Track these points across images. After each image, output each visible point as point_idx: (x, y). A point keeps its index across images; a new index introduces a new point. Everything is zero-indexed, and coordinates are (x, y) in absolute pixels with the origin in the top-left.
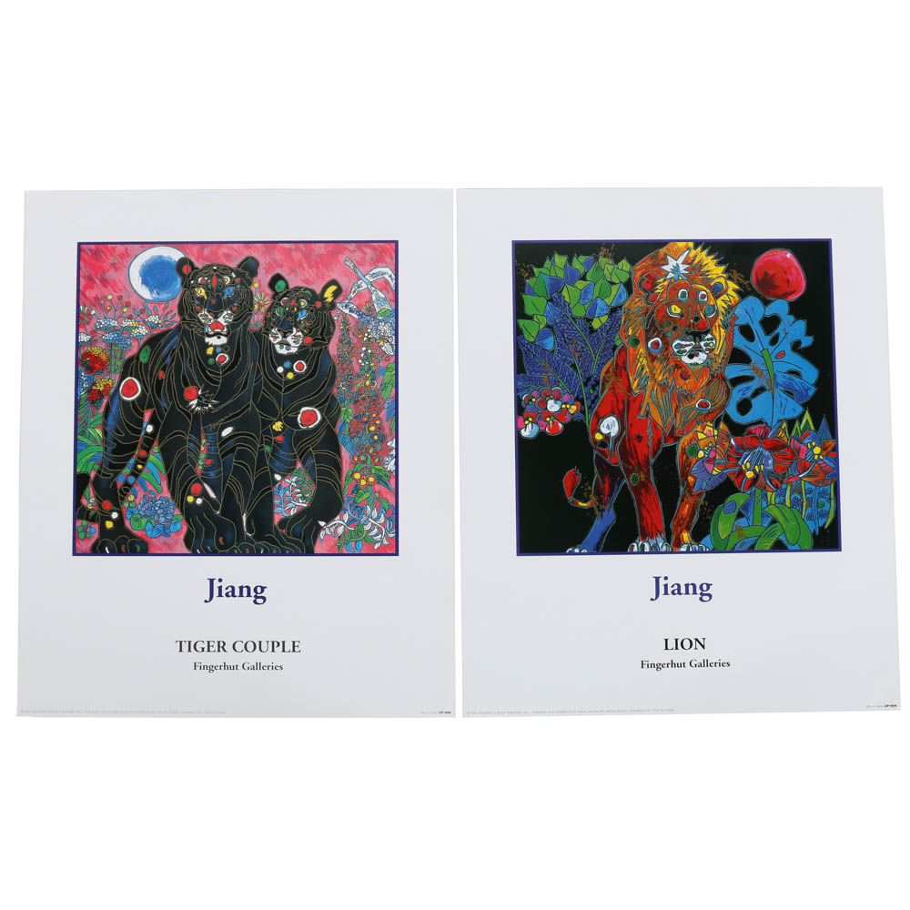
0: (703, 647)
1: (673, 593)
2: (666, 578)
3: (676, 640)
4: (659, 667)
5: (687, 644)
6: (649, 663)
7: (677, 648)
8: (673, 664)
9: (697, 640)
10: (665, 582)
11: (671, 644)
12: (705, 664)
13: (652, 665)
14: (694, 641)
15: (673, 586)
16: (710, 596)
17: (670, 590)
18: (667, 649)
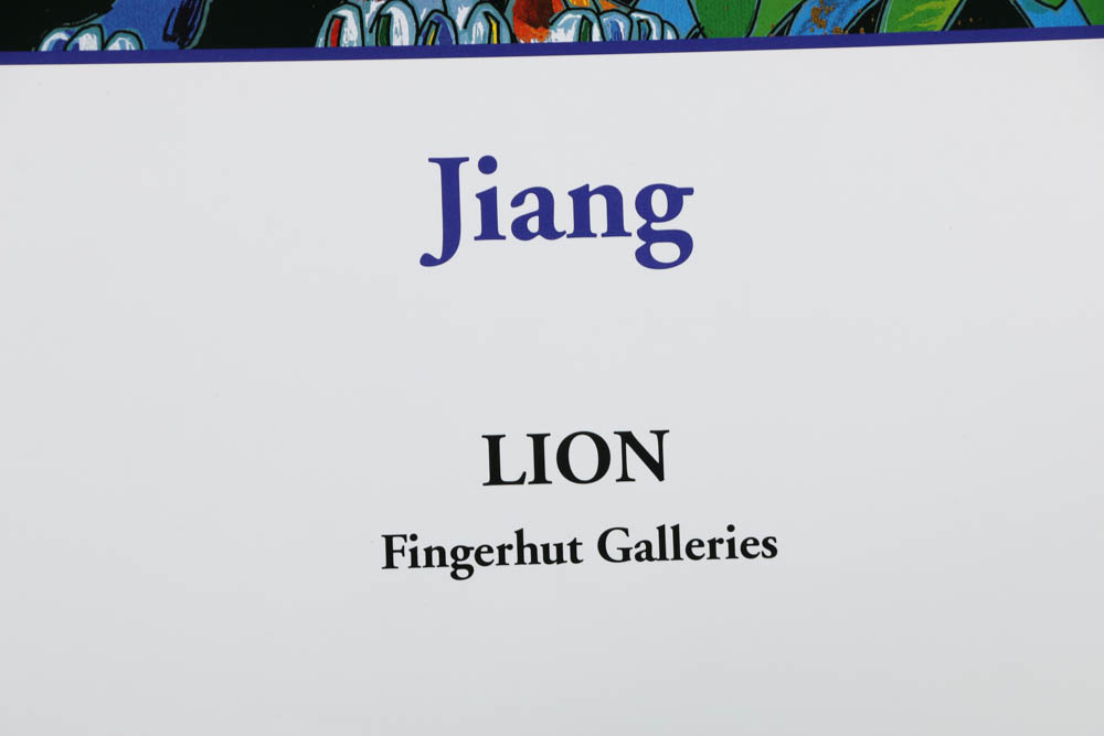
0: (657, 469)
1: (520, 229)
2: (488, 165)
3: (539, 440)
4: (461, 561)
5: (584, 458)
6: (421, 545)
7: (540, 477)
8: (525, 551)
9: (627, 438)
10: (486, 182)
11: (517, 459)
12: (668, 545)
13: (434, 556)
14: (615, 445)
15: (518, 201)
16: (684, 242)
17: (506, 216)
18: (495, 479)
